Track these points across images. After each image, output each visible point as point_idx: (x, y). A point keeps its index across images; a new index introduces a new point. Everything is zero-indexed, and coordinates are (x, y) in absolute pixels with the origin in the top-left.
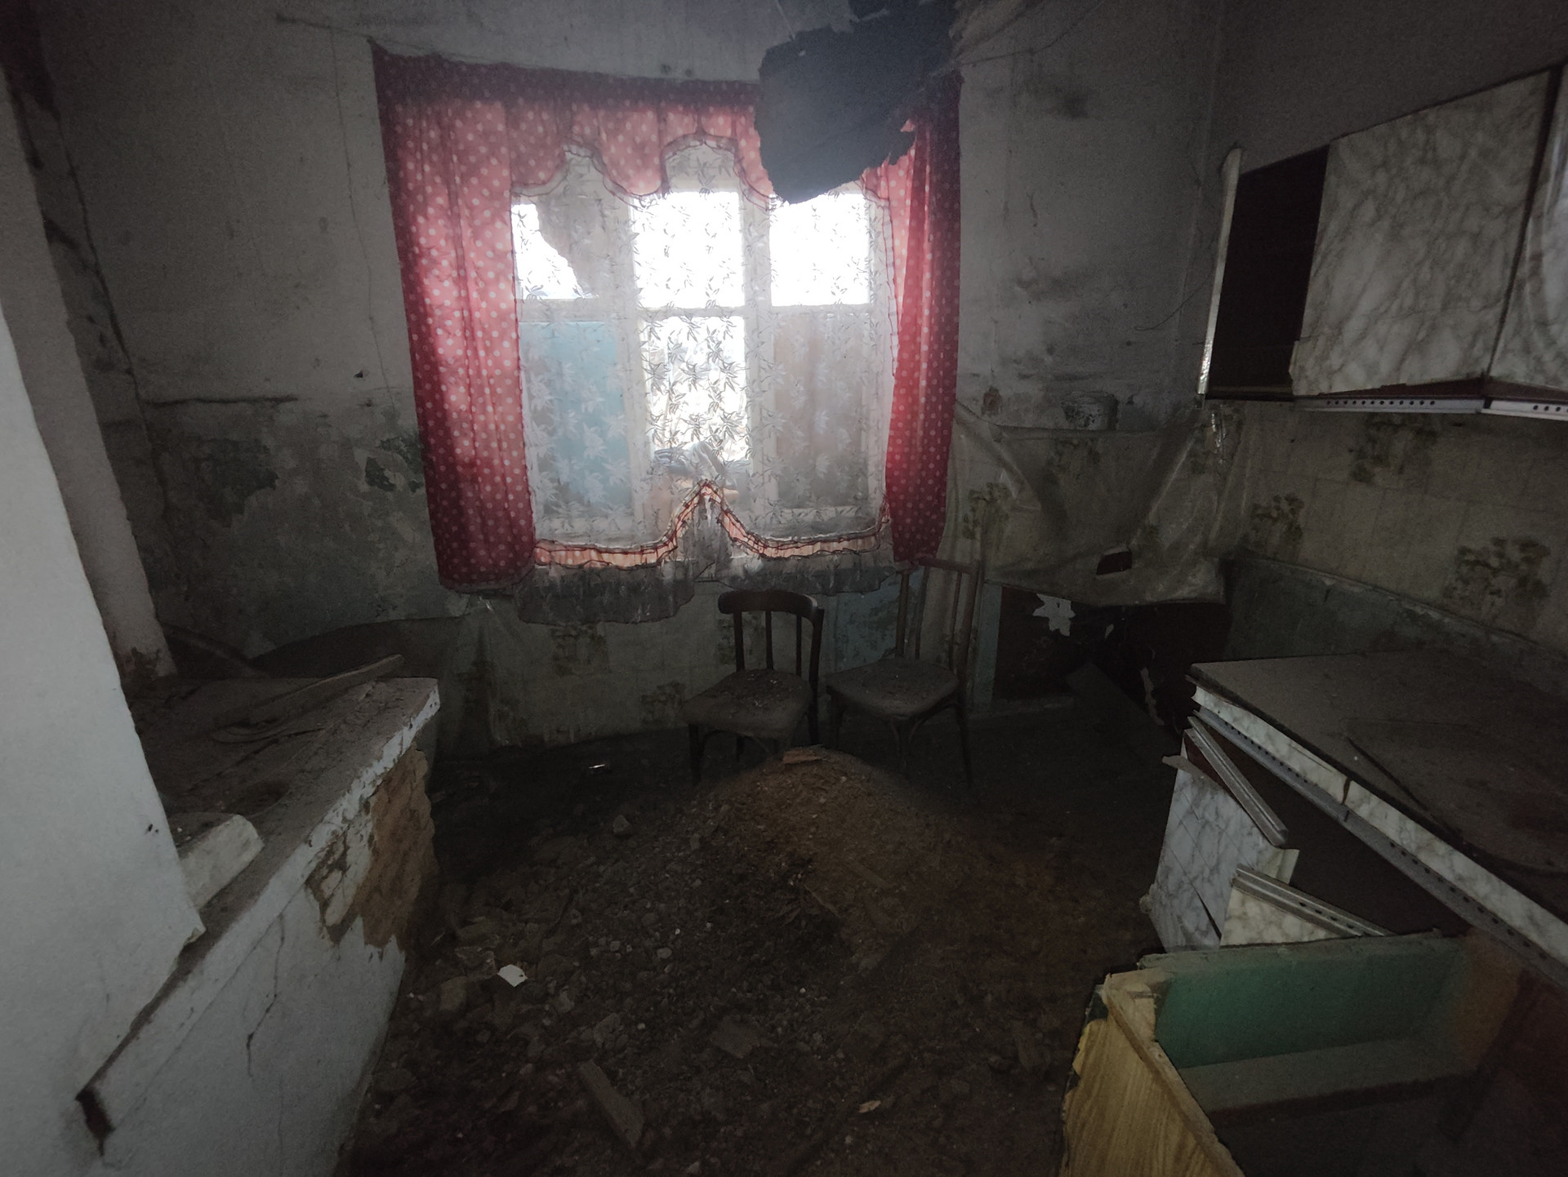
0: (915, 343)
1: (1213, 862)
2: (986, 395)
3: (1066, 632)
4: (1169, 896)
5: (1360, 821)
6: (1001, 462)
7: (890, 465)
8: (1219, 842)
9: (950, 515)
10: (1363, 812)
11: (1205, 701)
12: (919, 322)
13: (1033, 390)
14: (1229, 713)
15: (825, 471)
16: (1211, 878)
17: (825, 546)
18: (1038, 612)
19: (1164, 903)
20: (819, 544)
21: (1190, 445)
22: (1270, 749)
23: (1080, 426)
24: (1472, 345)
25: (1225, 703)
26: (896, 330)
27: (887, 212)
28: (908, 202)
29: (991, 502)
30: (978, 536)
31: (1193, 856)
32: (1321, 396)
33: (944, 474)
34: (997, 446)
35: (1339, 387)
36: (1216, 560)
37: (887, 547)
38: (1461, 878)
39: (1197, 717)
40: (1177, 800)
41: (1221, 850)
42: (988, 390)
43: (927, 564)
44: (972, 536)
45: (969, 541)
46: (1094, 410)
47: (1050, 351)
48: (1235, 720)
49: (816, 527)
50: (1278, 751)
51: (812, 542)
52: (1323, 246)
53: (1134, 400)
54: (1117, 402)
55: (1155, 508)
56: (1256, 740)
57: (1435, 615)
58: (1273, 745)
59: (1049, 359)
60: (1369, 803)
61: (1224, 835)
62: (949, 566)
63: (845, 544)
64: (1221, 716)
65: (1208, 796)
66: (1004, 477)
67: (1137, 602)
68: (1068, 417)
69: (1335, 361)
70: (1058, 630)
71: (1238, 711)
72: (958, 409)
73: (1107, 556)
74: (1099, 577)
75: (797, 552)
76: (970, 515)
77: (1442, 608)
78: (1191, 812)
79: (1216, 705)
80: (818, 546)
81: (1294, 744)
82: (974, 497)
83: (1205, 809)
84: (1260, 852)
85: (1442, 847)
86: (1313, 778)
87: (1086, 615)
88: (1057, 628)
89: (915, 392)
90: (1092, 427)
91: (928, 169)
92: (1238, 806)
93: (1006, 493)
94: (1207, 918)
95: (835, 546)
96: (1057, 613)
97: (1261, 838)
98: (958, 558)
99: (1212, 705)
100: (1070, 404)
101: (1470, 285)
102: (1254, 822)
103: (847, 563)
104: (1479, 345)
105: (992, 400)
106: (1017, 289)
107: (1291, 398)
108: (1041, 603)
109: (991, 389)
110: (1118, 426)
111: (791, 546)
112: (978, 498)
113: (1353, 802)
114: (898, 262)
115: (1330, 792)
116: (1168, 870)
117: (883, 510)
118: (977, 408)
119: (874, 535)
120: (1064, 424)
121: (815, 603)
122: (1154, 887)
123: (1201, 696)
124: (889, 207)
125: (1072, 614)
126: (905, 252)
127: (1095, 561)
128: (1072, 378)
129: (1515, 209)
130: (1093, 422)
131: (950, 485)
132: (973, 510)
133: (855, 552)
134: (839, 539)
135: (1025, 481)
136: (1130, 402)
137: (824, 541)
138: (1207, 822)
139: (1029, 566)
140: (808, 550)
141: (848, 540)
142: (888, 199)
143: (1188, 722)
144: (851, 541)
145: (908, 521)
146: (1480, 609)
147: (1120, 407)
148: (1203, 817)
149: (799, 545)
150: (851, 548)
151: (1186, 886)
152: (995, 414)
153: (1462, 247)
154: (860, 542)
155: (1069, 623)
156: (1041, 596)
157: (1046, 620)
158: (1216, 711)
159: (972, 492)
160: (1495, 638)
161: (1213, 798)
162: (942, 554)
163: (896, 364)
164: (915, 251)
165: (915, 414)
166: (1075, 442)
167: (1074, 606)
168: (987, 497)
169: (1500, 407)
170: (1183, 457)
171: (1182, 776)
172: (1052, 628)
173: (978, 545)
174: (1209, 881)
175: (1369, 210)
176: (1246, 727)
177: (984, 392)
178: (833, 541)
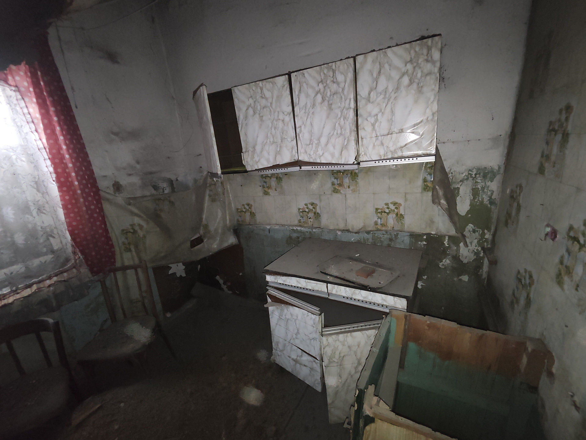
0: (63, 163)
1: (296, 331)
2: (114, 185)
3: (184, 275)
4: (281, 351)
5: (335, 295)
6: (133, 214)
7: (70, 229)
8: (296, 324)
9: (115, 244)
10: (334, 292)
11: (271, 279)
12: (62, 152)
13: (135, 180)
14: (281, 280)
15: (23, 242)
16: (297, 337)
17: (41, 285)
18: (171, 272)
19: (280, 355)
20: (35, 285)
21: (208, 192)
22: (300, 286)
23: (161, 192)
24: (292, 151)
25: (279, 277)
26: (47, 157)
27: (18, 94)
28: (31, 89)
29: (135, 232)
30: (133, 249)
31: (286, 333)
32: (256, 170)
33: (105, 225)
34: (130, 207)
35: (261, 167)
36: (232, 230)
37: (84, 270)
38: (364, 298)
39: (269, 286)
40: (272, 318)
41: (298, 326)
42: (114, 182)
43: (115, 271)
44: (130, 250)
45: (129, 254)
46: (165, 185)
47: (138, 162)
48: (284, 281)
49: (28, 276)
50: (302, 285)
51: (30, 286)
52: (240, 122)
53: (178, 179)
54: (172, 181)
55: (204, 217)
56: (293, 285)
57: (299, 228)
58: (300, 284)
59: (138, 166)
60: (335, 289)
61: (297, 320)
62: (124, 268)
63: (55, 279)
64: (278, 282)
65: (285, 311)
66: (136, 220)
67: (211, 254)
68: (155, 189)
69: (256, 158)
70: (181, 276)
71: (284, 278)
72: (101, 193)
73: (192, 240)
74: (192, 249)
75: (18, 296)
76: (126, 241)
77: (300, 226)
78: (280, 318)
79: (275, 279)
80: (35, 287)
81: (307, 280)
82: (125, 232)
83: (285, 315)
84: (314, 320)
85: (358, 291)
86: (316, 289)
87: (189, 266)
88: (180, 275)
89: (73, 188)
90: (166, 192)
91: (39, 73)
92: (300, 309)
93: (141, 227)
94: (300, 350)
95: (48, 282)
96: (178, 269)
97: (312, 315)
98: (127, 263)
99: (274, 280)
100: (154, 184)
101: (286, 135)
102: (308, 311)
103: (61, 288)
104: (294, 151)
105: (117, 187)
106: (113, 136)
107: (246, 171)
108: (171, 268)
109: (115, 182)
110: (176, 190)
111: (12, 294)
112: (127, 232)
113: (330, 290)
114: (35, 121)
115: (323, 290)
116: (277, 343)
117: (74, 253)
118: (111, 191)
119: (74, 267)
120: (154, 192)
121: (51, 321)
122: (274, 351)
123: (269, 278)
124: (19, 91)
125: (184, 267)
126: (38, 116)
127: (188, 244)
128: (151, 173)
129: (290, 113)
130: (166, 189)
131: (110, 230)
132: (126, 238)
133: (64, 281)
134: (50, 278)
135: (148, 219)
136: (177, 180)
137: (40, 282)
138: (288, 319)
139: (162, 255)
140: (27, 292)
141: (56, 276)
142: (16, 86)
143: (267, 289)
144: (58, 276)
145: (93, 253)
146: (308, 223)
147: (174, 183)
148: (286, 318)
149: (19, 291)
150: (59, 280)
151: (287, 344)
152: (121, 193)
153: (280, 124)
154: (65, 274)
155: (184, 271)
156: (170, 265)
157: (175, 274)
158: (276, 281)
159: (123, 230)
160: (314, 230)
161: (288, 310)
162: (118, 264)
163: (54, 176)
164: (45, 115)
165: (77, 200)
166: (162, 198)
167: (184, 265)
168: (132, 231)
169: (304, 168)
170: (207, 198)
171: (271, 309)
172: (178, 276)
173: (134, 253)
174: (296, 338)
175: (251, 111)
176: (289, 282)
177: (112, 184)
178: (46, 280)
